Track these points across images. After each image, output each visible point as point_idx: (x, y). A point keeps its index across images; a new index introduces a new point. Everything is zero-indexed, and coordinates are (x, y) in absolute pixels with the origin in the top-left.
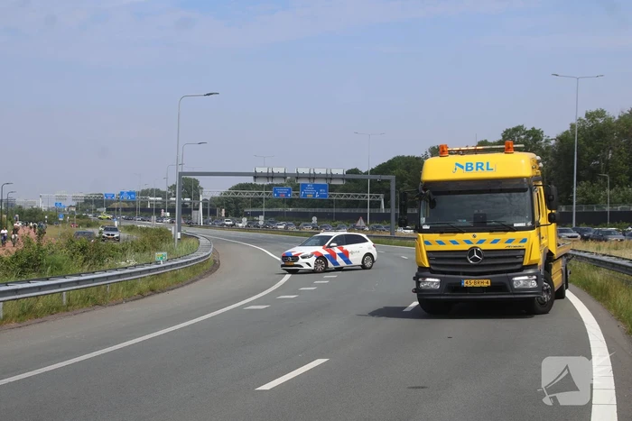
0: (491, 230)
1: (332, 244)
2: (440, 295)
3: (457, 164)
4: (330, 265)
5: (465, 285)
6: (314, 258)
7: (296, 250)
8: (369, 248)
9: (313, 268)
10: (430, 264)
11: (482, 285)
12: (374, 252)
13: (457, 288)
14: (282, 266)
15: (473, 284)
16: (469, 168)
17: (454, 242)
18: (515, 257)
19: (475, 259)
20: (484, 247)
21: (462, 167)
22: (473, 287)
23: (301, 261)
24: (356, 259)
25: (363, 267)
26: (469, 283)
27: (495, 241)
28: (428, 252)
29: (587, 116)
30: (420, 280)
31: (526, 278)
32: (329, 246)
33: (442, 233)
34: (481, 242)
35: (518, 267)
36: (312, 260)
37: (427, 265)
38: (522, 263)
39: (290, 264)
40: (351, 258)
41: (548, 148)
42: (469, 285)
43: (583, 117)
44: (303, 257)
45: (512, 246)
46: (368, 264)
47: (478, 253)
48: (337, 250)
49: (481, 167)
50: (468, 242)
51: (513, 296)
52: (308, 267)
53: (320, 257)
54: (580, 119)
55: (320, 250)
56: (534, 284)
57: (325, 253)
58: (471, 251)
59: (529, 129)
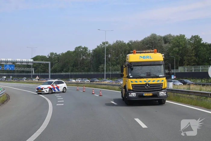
0: (152, 78)
1: (54, 84)
2: (136, 98)
3: (140, 56)
4: (53, 91)
5: (144, 95)
6: (48, 89)
7: (42, 86)
8: (65, 85)
9: (48, 92)
10: (133, 89)
11: (150, 95)
12: (66, 87)
13: (142, 96)
14: (37, 92)
15: (147, 95)
16: (144, 58)
17: (141, 82)
18: (160, 86)
19: (147, 87)
20: (150, 83)
21: (142, 57)
22: (147, 96)
23: (44, 90)
24: (61, 89)
25: (63, 92)
26: (145, 94)
27: (154, 81)
28: (132, 85)
29: (103, 43)
30: (129, 94)
31: (163, 92)
32: (53, 85)
33: (136, 78)
34: (149, 81)
35: (161, 89)
36: (48, 90)
37: (132, 89)
38: (162, 88)
39: (40, 91)
40: (60, 89)
41: (90, 53)
42: (145, 95)
43: (102, 44)
44: (45, 89)
45: (159, 82)
46: (65, 91)
47: (148, 85)
48: (55, 86)
49: (148, 57)
50: (145, 81)
51: (159, 98)
52: (46, 92)
53: (50, 89)
54: (101, 44)
55: (50, 86)
56: (165, 94)
57: (52, 87)
58: (146, 84)
59: (83, 47)
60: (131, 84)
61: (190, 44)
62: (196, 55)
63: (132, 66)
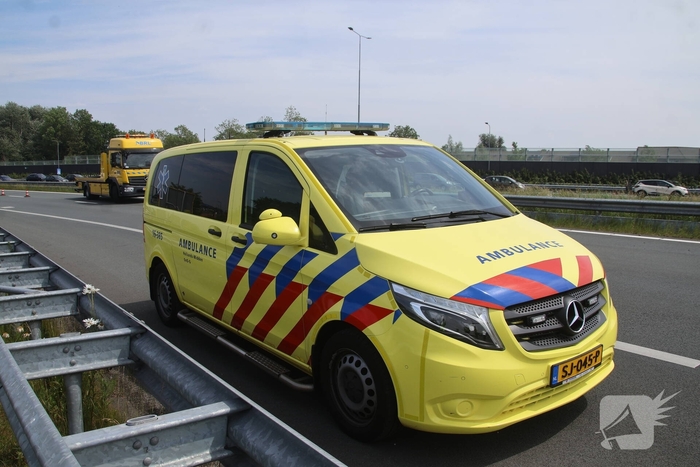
2: (134, 194)
10: (129, 182)
17: (139, 173)
21: (138, 143)
30: (125, 188)
49: (146, 144)
60: (127, 176)
61: (74, 122)
62: (85, 140)
63: (126, 153)
